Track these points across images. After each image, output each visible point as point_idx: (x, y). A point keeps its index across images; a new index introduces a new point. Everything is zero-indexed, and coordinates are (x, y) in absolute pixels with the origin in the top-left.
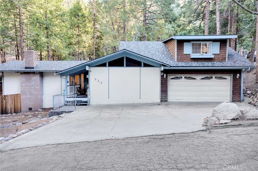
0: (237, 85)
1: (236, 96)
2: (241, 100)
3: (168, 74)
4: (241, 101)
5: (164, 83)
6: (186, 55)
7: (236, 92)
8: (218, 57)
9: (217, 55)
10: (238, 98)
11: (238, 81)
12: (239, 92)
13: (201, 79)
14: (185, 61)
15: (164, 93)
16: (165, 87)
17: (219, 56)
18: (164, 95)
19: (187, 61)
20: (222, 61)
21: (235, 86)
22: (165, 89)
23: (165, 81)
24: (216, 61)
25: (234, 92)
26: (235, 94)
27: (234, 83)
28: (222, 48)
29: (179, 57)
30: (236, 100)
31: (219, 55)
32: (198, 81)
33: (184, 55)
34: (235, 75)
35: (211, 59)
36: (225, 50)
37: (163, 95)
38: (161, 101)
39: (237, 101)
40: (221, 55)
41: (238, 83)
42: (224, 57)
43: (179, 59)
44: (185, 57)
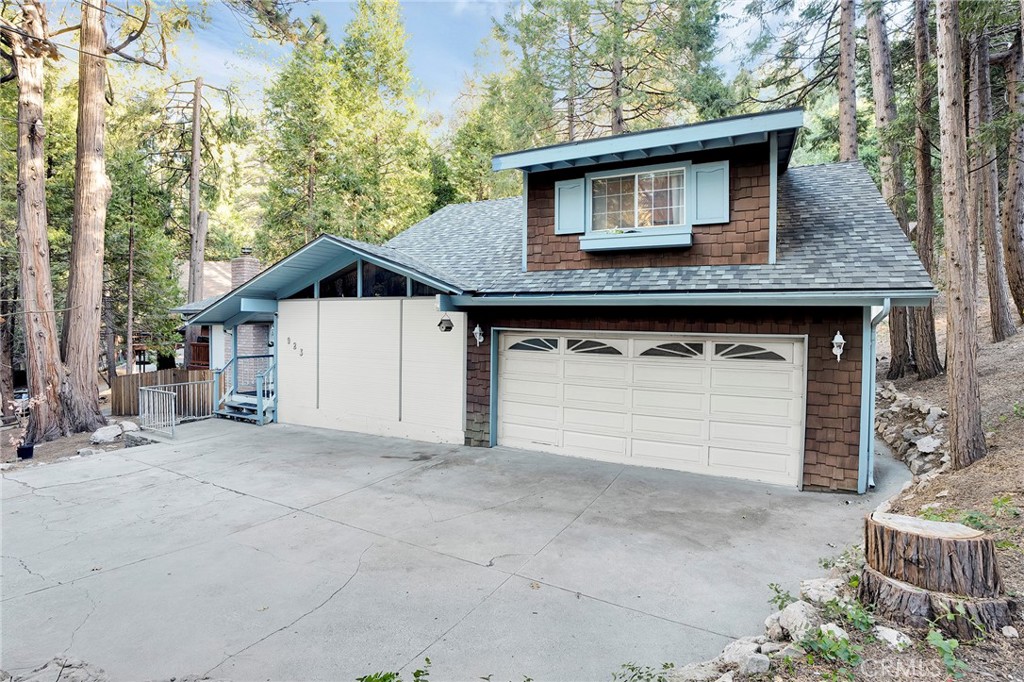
0: (834, 400)
1: (831, 461)
2: (861, 488)
3: (492, 328)
4: (856, 492)
5: (477, 366)
6: (565, 239)
7: (831, 435)
8: (721, 238)
9: (718, 229)
10: (839, 474)
11: (844, 377)
12: (848, 438)
13: (646, 353)
14: (562, 266)
15: (478, 408)
16: (481, 382)
17: (731, 236)
18: (476, 417)
19: (571, 265)
20: (743, 259)
21: (823, 400)
22: (480, 391)
23: (482, 358)
24: (712, 261)
25: (820, 435)
26: (823, 447)
27: (816, 386)
28: (742, 193)
29: (537, 249)
30: (825, 482)
31: (726, 228)
32: (630, 364)
33: (559, 239)
34: (822, 341)
35: (686, 254)
36: (762, 202)
37: (473, 416)
38: (468, 441)
39: (834, 491)
40: (742, 226)
41: (844, 388)
42: (758, 236)
43: (537, 258)
44: (562, 248)
